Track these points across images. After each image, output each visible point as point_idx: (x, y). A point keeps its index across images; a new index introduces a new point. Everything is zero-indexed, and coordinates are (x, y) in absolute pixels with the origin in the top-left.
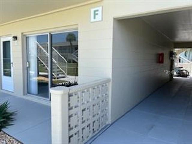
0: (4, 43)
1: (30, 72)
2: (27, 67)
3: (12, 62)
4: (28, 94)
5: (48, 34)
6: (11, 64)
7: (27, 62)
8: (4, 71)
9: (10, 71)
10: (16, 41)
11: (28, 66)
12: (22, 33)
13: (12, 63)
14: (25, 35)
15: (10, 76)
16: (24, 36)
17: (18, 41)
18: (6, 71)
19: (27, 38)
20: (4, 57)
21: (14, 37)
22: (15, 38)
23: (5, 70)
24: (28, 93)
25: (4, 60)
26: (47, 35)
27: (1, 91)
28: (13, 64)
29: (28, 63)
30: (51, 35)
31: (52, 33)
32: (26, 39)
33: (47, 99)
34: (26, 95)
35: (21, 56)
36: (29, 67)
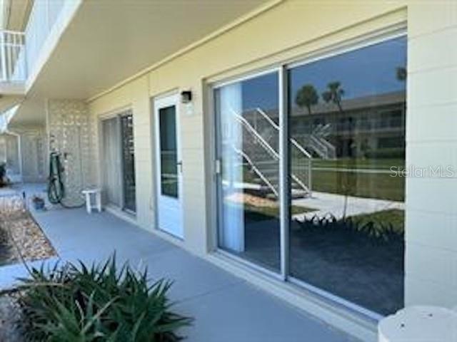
0: (163, 112)
1: (224, 182)
2: (217, 174)
3: (179, 159)
4: (220, 250)
5: (280, 69)
6: (179, 166)
7: (217, 158)
8: (163, 179)
9: (176, 179)
10: (189, 105)
11: (218, 171)
12: (204, 80)
13: (181, 164)
14: (211, 85)
15: (176, 196)
16: (209, 88)
17: (193, 104)
18: (166, 179)
19: (217, 91)
20: (162, 149)
21: (184, 93)
22: (188, 95)
23: (165, 175)
24: (219, 247)
25: (162, 156)
26: (277, 73)
27: (157, 232)
28: (183, 164)
29: (218, 163)
30: (289, 70)
31: (290, 67)
32: (213, 94)
33: (274, 274)
34: (215, 251)
35: (201, 143)
36: (221, 172)
